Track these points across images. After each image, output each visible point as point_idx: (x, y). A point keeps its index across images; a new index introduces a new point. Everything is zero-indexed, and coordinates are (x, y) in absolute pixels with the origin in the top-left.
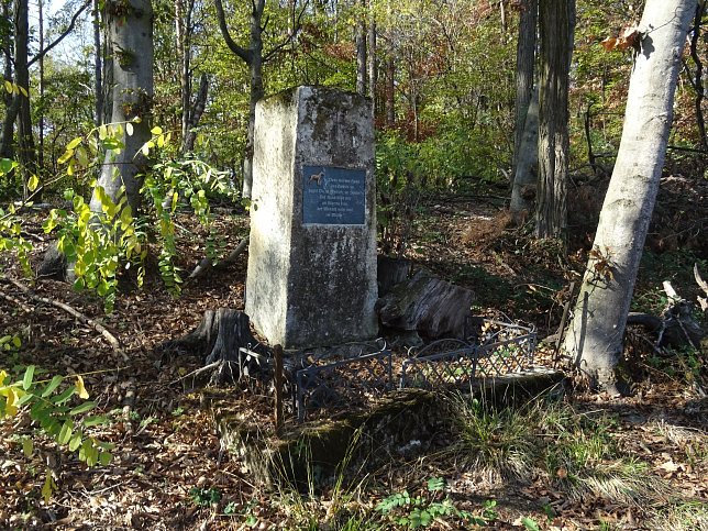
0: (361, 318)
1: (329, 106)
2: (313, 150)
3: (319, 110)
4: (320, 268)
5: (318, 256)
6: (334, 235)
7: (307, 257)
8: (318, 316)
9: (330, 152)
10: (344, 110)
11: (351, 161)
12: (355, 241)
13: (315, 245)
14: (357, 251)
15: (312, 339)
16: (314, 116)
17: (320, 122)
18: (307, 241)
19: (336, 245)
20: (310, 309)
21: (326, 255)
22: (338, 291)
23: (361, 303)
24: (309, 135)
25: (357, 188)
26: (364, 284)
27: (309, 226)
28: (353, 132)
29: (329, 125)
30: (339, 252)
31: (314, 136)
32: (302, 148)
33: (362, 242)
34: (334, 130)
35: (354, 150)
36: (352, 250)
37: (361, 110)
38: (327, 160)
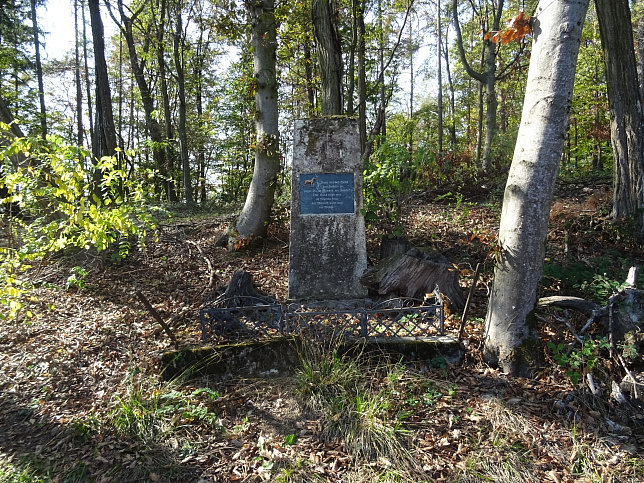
0: (352, 282)
1: (318, 131)
2: (306, 163)
3: (310, 135)
4: (315, 245)
5: (313, 236)
6: (326, 221)
7: (304, 237)
8: (313, 278)
9: (320, 163)
10: (332, 132)
11: (338, 168)
12: (344, 226)
13: (310, 228)
14: (346, 233)
15: (309, 293)
16: (307, 139)
17: (312, 143)
18: (303, 227)
19: (327, 229)
20: (307, 273)
21: (320, 235)
22: (331, 261)
23: (351, 271)
24: (303, 153)
25: (345, 186)
26: (354, 257)
27: (305, 216)
28: (341, 146)
29: (319, 144)
30: (330, 233)
31: (307, 154)
32: (297, 162)
33: (351, 226)
34: (323, 148)
35: (341, 160)
36: (342, 232)
37: (346, 129)
38: (318, 169)
